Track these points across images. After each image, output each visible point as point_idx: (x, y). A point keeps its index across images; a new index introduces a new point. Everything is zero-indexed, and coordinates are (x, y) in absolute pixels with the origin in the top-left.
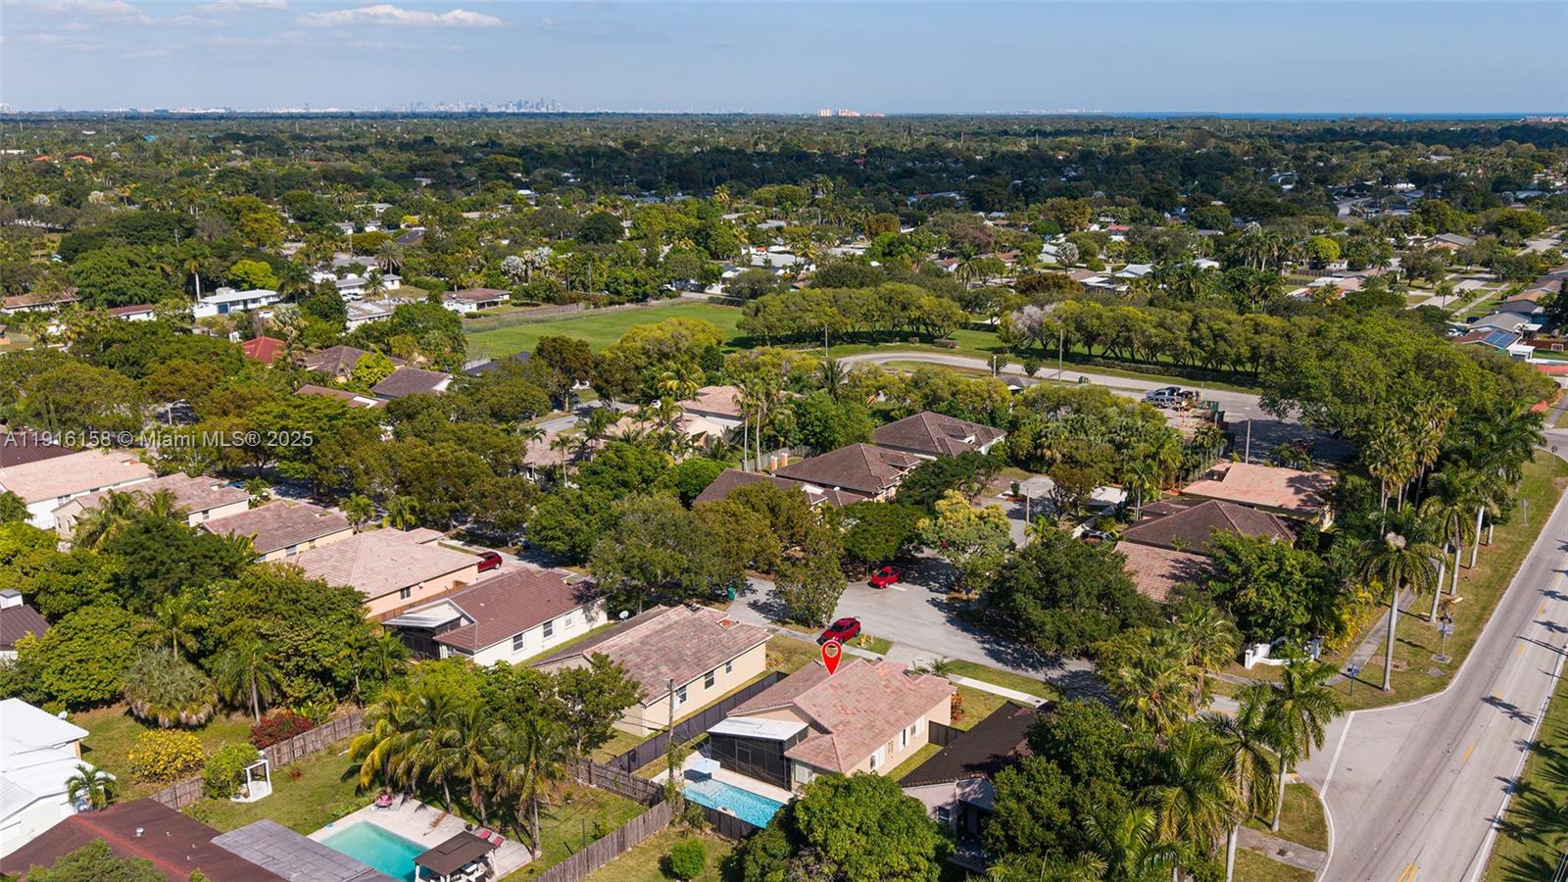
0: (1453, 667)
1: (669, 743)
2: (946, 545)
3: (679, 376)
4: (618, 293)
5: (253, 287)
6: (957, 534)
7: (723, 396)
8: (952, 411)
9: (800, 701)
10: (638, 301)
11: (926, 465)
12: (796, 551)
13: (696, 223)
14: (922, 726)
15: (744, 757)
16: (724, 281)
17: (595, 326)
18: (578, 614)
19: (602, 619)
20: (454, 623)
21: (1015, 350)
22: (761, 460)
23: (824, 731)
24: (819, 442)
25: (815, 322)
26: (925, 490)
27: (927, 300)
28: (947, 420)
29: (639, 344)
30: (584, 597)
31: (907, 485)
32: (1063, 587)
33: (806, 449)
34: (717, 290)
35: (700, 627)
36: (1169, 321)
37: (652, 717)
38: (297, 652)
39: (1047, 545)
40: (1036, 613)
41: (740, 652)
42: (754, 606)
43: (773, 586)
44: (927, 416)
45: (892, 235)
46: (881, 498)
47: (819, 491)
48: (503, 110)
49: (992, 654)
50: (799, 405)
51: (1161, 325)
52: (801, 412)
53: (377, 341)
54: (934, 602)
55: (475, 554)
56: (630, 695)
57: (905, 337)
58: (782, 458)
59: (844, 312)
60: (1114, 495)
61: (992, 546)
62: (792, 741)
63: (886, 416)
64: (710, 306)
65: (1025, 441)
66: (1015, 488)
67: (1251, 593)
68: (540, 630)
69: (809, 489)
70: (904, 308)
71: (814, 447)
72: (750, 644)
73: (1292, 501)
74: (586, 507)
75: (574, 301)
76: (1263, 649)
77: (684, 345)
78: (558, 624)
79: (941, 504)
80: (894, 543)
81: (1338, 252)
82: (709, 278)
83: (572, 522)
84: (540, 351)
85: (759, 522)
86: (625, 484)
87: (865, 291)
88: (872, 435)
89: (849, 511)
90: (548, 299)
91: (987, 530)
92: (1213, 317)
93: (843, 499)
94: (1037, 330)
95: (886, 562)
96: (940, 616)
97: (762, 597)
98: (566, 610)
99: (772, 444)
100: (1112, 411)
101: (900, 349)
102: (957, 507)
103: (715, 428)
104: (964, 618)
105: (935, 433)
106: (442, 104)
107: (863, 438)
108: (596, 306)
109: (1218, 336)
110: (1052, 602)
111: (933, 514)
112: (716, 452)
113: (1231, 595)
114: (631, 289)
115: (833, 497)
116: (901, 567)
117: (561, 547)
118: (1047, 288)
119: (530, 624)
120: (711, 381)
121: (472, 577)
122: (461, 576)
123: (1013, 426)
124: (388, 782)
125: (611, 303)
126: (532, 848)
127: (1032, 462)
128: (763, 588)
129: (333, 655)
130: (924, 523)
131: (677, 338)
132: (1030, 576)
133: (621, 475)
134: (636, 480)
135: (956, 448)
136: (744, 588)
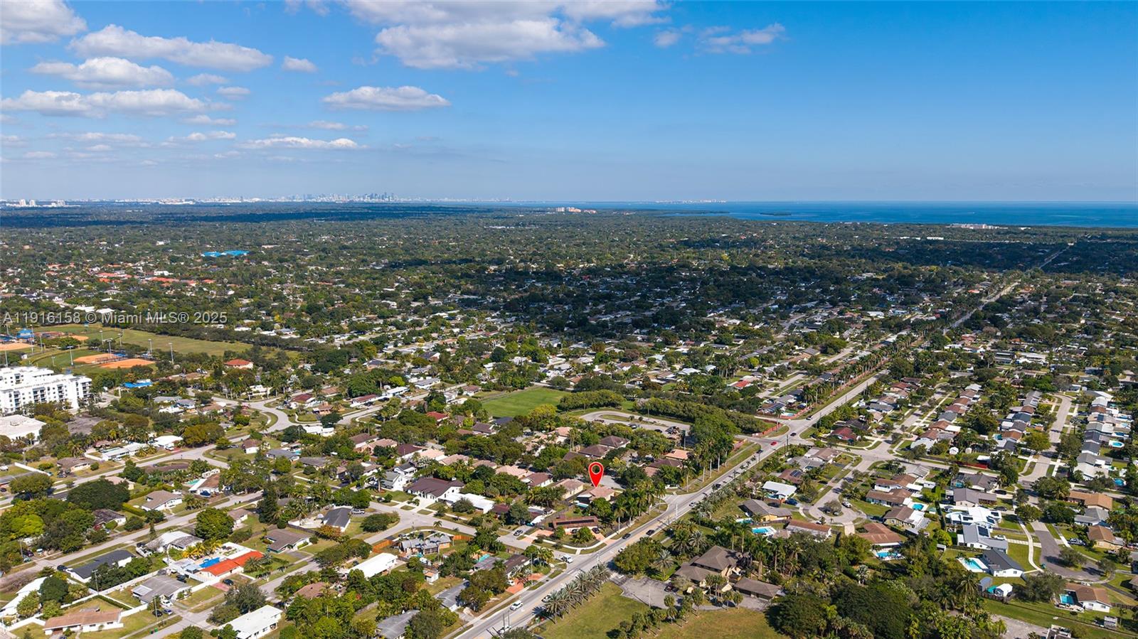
0: (700, 488)
1: (570, 498)
3: (549, 423)
4: (516, 386)
5: (396, 386)
6: (616, 465)
7: (563, 430)
8: (618, 435)
9: (590, 491)
10: (522, 389)
11: (611, 450)
12: (585, 469)
13: (531, 348)
14: (610, 496)
15: (582, 500)
16: (548, 377)
17: (513, 400)
18: (549, 480)
19: (553, 482)
20: (529, 482)
21: (638, 410)
22: (574, 448)
23: (594, 496)
24: (587, 444)
25: (581, 402)
26: (611, 456)
27: (613, 395)
28: (617, 438)
29: (536, 414)
30: (549, 477)
31: (608, 455)
32: (633, 474)
33: (584, 445)
34: (545, 381)
35: (572, 482)
37: (567, 496)
38: (511, 485)
39: (632, 468)
40: (628, 479)
42: (579, 479)
43: (582, 476)
44: (612, 436)
45: (602, 352)
46: (602, 458)
47: (589, 456)
49: (622, 487)
50: (582, 433)
51: (676, 406)
52: (582, 435)
54: (613, 479)
56: (565, 492)
57: (607, 406)
58: (579, 448)
59: (590, 399)
60: (650, 456)
61: (623, 468)
62: (590, 497)
63: (602, 435)
64: (545, 389)
65: (634, 443)
66: (631, 454)
67: (666, 476)
68: (543, 483)
69: (586, 455)
70: (606, 396)
72: (580, 485)
73: (686, 457)
74: (544, 460)
75: (503, 390)
76: (668, 486)
77: (547, 413)
78: (546, 482)
79: (613, 459)
80: (605, 467)
81: (758, 362)
82: (542, 376)
83: (541, 463)
84: (512, 416)
85: (578, 462)
86: (550, 455)
88: (599, 442)
89: (595, 460)
90: (496, 389)
91: (622, 464)
93: (594, 458)
94: (644, 405)
95: (604, 471)
96: (614, 481)
99: (576, 444)
101: (606, 410)
102: (616, 460)
103: (562, 439)
104: (617, 481)
105: (613, 441)
107: (597, 443)
108: (511, 392)
109: (690, 411)
110: (631, 478)
112: (564, 447)
113: (662, 476)
114: (519, 384)
115: (592, 457)
116: (607, 472)
118: (650, 386)
119: (541, 482)
120: (558, 426)
122: (524, 474)
123: (632, 439)
124: (534, 502)
125: (514, 390)
126: (556, 510)
127: (635, 448)
128: (580, 476)
130: (610, 463)
131: (546, 411)
132: (628, 473)
133: (549, 453)
134: (553, 454)
135: (618, 445)
136: (577, 476)
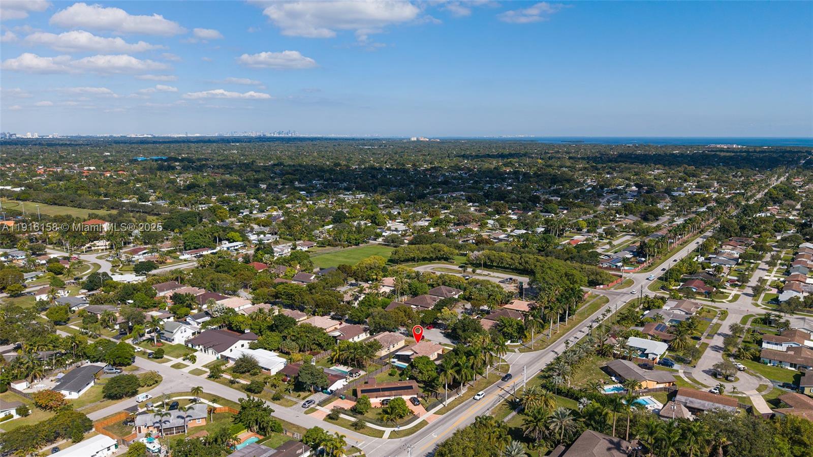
0: (549, 345)
1: (388, 356)
2: (444, 319)
3: (376, 274)
4: (350, 243)
5: (234, 241)
6: (446, 317)
7: (389, 280)
8: (449, 285)
9: (412, 348)
10: (356, 245)
11: (441, 300)
12: (410, 321)
13: (371, 213)
14: (436, 354)
15: (402, 359)
16: (384, 236)
17: (345, 255)
18: (364, 334)
19: (369, 335)
20: (340, 335)
21: (471, 264)
22: (400, 299)
23: (417, 353)
24: (415, 294)
25: (413, 256)
26: (439, 307)
27: (446, 249)
28: (448, 288)
29: (364, 265)
30: (365, 330)
31: (436, 305)
32: (466, 328)
33: (411, 295)
34: (380, 240)
35: (391, 336)
36: (514, 258)
37: (383, 353)
38: (314, 340)
39: (464, 319)
40: (460, 333)
41: (400, 341)
42: (401, 333)
43: (405, 329)
44: (442, 287)
45: (438, 217)
46: (430, 309)
47: (415, 307)
48: (272, 135)
49: (452, 342)
50: (409, 284)
51: (512, 259)
52: (410, 285)
53: (287, 263)
54: (441, 332)
55: (337, 322)
56: (380, 347)
57: (439, 259)
58: (405, 298)
59: (421, 252)
60: (486, 308)
61: (454, 320)
62: (411, 355)
63: (432, 286)
64: (379, 246)
65: (467, 294)
66: (464, 305)
67: (505, 329)
68: (357, 337)
69: (412, 306)
70: (439, 251)
71: (413, 295)
72: (401, 340)
73: (527, 309)
74: (362, 311)
75: (337, 246)
76: (509, 341)
77: (377, 265)
78: (360, 336)
79: (443, 310)
80: (433, 319)
81: (586, 225)
82: (378, 236)
83: (359, 314)
84: (339, 268)
85: (402, 314)
86: (370, 305)
87: (428, 246)
88: (428, 292)
89: (422, 312)
90: (329, 245)
91: (453, 316)
92: (525, 256)
93: (421, 309)
94: (477, 258)
95: (431, 324)
96: (442, 335)
97: (402, 331)
98: (362, 333)
99: (402, 294)
100: (490, 286)
101: (438, 263)
102: (446, 311)
103: (387, 290)
104: (447, 335)
105: (444, 291)
106: (245, 132)
107: (426, 293)
108: (344, 247)
109: (527, 263)
110: (464, 331)
111: (441, 312)
112: (388, 297)
113: (501, 330)
114: (354, 241)
115: (418, 308)
116: (434, 325)
117: (356, 320)
118: (483, 243)
119: (355, 336)
120: (385, 276)
121: (338, 327)
122: (336, 326)
123: (465, 289)
124: (339, 361)
125: (348, 246)
126: (366, 371)
127: (468, 299)
128: (403, 329)
129: (321, 340)
130: (439, 314)
131: (375, 263)
132: (460, 326)
133: (369, 303)
134: (373, 304)
135: (449, 295)
136: (398, 329)
